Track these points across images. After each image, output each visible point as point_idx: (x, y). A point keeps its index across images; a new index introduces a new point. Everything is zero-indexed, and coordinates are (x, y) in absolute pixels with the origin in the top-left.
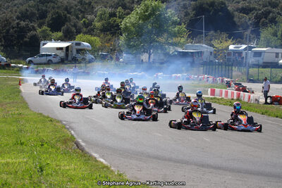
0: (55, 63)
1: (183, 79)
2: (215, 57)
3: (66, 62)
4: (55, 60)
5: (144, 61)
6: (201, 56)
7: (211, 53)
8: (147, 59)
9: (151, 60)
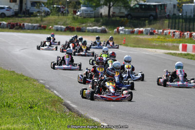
0: (9, 17)
1: (147, 34)
2: (179, 10)
3: (19, 15)
4: (8, 13)
5: (103, 14)
6: (165, 9)
7: (174, 6)
8: (107, 13)
9: (111, 13)
